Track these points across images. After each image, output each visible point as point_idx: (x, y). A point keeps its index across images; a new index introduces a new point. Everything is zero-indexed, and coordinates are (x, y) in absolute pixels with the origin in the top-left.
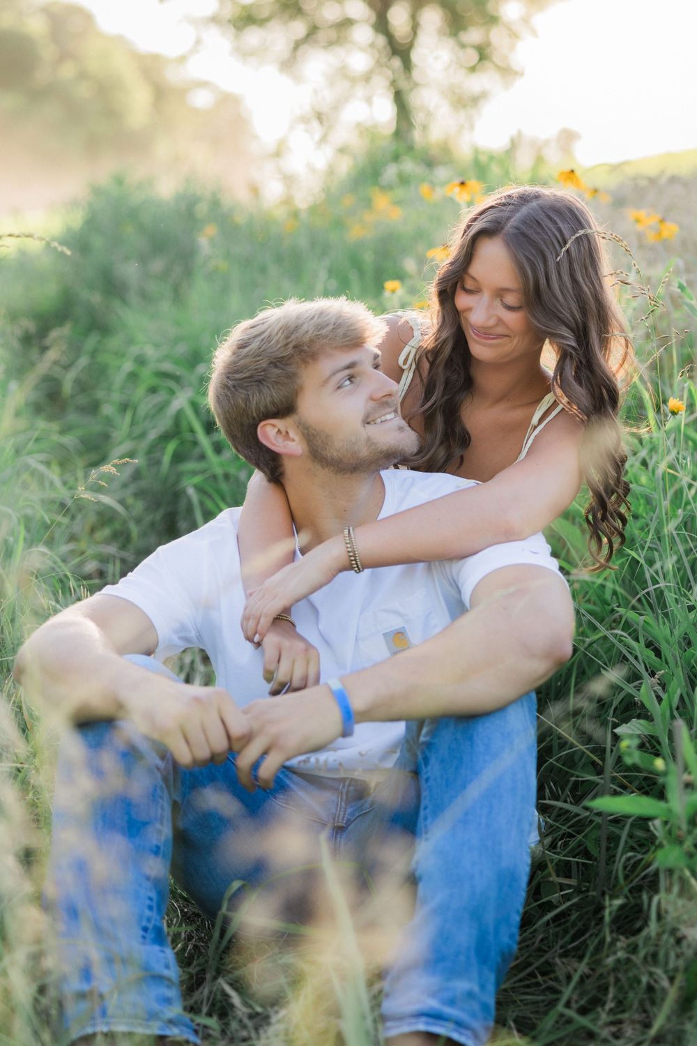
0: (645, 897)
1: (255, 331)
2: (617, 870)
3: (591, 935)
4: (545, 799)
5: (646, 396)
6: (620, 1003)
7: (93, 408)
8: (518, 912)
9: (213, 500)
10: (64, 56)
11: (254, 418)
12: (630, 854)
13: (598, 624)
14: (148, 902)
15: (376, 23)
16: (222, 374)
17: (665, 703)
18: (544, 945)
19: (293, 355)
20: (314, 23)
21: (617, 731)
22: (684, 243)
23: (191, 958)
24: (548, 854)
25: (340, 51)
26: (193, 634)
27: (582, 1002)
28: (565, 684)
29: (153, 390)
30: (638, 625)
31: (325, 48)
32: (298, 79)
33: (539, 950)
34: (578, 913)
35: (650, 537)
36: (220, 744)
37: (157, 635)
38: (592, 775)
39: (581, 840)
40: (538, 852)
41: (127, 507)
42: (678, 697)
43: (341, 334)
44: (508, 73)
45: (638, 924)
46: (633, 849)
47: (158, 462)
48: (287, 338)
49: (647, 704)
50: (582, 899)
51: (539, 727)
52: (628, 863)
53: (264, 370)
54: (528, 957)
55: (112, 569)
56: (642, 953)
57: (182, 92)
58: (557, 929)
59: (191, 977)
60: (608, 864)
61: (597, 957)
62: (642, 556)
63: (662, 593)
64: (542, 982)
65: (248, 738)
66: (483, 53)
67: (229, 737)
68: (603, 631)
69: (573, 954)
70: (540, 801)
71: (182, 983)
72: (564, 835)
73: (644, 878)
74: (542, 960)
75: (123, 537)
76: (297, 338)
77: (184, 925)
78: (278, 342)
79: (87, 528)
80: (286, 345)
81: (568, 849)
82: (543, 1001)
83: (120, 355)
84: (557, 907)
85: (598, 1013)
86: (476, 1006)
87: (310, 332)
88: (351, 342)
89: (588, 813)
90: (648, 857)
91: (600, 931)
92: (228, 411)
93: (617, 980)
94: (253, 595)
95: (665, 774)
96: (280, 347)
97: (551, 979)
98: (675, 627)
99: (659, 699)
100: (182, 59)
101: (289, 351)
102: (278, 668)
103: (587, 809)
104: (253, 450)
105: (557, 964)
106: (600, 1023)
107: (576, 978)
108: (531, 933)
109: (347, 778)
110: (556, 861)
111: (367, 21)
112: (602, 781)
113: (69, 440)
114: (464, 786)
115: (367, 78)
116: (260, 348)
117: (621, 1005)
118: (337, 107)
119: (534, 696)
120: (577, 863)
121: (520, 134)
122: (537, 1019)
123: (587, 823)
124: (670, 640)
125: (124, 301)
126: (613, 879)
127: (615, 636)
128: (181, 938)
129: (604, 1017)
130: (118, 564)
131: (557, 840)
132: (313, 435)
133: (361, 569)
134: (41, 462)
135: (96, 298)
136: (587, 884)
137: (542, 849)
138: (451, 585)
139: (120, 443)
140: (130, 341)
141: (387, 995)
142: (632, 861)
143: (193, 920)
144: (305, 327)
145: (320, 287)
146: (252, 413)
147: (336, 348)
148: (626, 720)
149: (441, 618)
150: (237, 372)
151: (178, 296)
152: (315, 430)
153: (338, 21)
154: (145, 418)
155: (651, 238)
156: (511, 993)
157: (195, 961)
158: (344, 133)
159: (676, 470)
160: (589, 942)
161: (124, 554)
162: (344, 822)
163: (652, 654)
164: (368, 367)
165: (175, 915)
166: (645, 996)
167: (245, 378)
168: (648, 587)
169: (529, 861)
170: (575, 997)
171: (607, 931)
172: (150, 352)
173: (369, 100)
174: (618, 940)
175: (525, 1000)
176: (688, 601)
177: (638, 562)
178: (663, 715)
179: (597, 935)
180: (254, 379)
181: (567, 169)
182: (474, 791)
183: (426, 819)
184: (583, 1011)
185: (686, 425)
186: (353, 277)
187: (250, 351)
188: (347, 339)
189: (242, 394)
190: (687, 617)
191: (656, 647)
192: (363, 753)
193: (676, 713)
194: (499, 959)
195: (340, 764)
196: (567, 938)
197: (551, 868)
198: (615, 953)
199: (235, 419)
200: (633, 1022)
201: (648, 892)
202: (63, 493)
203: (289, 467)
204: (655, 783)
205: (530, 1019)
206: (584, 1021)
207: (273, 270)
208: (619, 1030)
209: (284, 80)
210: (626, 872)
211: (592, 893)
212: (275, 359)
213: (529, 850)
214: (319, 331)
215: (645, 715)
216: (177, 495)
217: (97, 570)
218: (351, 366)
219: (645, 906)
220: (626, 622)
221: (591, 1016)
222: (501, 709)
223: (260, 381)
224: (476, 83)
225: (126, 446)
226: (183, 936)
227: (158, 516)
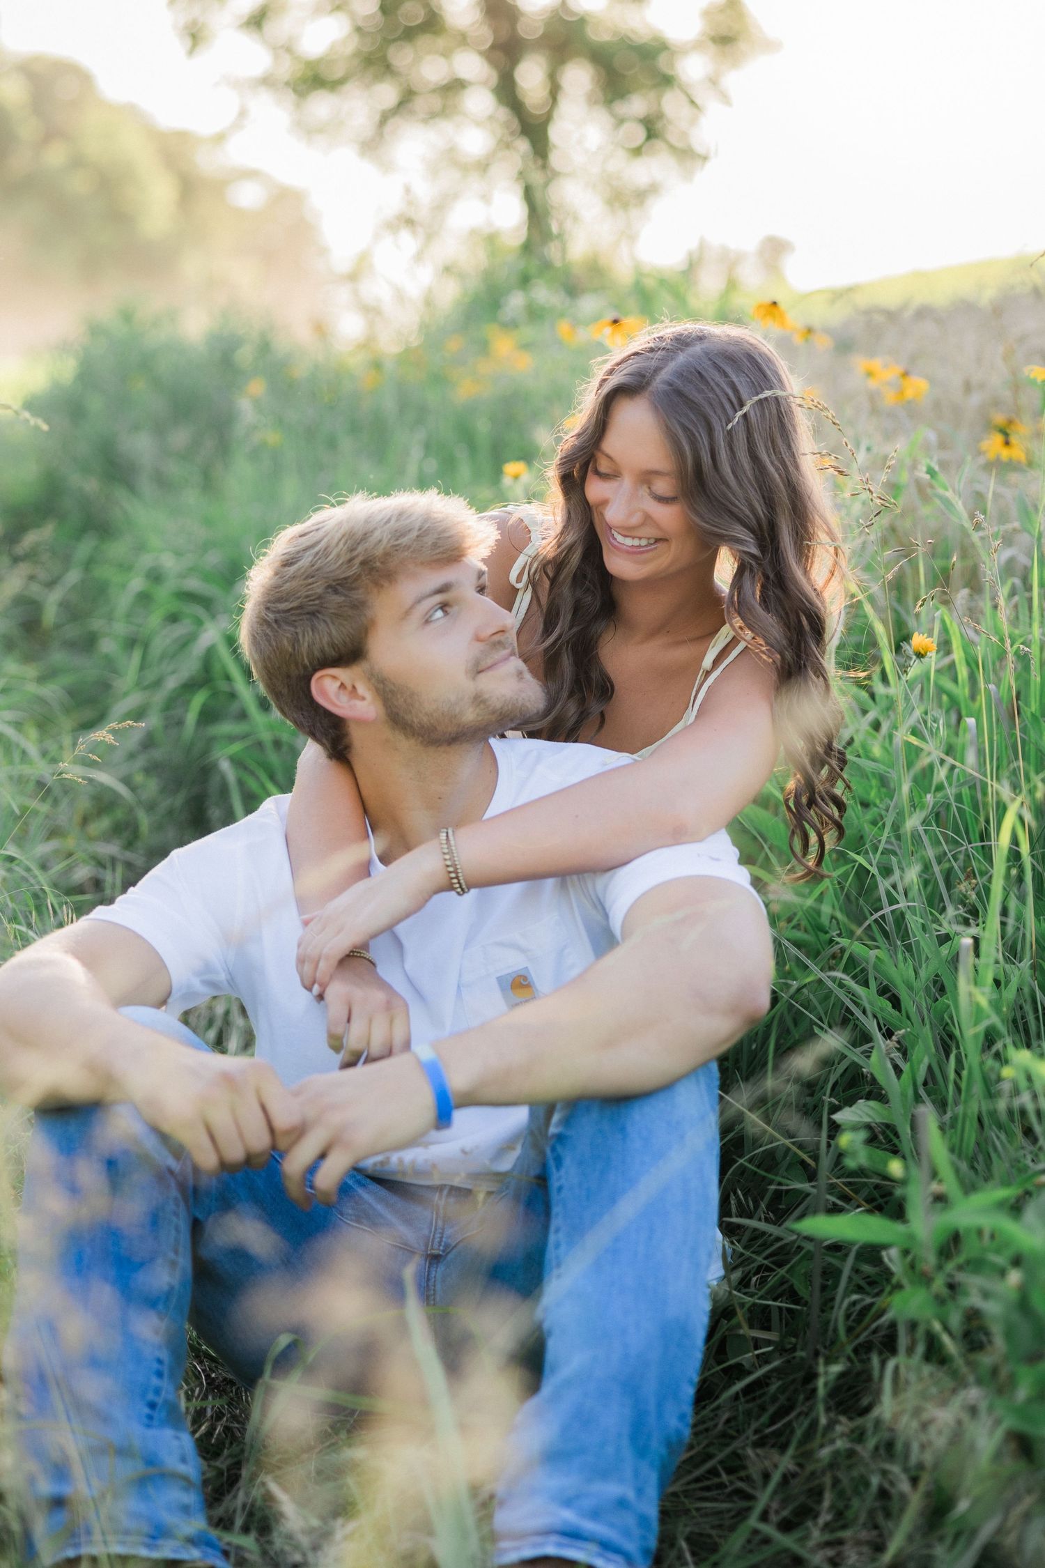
0: (875, 1360)
1: (305, 542)
2: (836, 1320)
3: (800, 1414)
4: (731, 1216)
5: (879, 629)
6: (839, 1514)
7: (88, 643)
8: (690, 1381)
9: (257, 778)
10: (51, 134)
11: (305, 667)
12: (855, 1297)
13: (808, 962)
14: (156, 1366)
15: (498, 86)
16: (260, 604)
17: (904, 1076)
18: (731, 1428)
19: (360, 576)
20: (408, 85)
21: (837, 1117)
22: (937, 405)
23: (220, 1446)
24: (736, 1296)
25: (446, 126)
26: (222, 977)
27: (785, 1513)
28: (762, 1048)
29: (173, 618)
30: (867, 963)
31: (425, 121)
32: (387, 167)
33: (724, 1435)
34: (780, 1383)
35: (886, 834)
36: (259, 1140)
37: (170, 980)
38: (801, 1183)
39: (783, 1277)
40: (721, 1293)
41: (133, 789)
42: (926, 1068)
43: (430, 543)
44: (688, 156)
45: (865, 1402)
46: (859, 1289)
47: (180, 723)
48: (352, 550)
49: (881, 1079)
50: (788, 1361)
51: (722, 1113)
52: (852, 1309)
53: (319, 597)
54: (708, 1446)
55: (111, 878)
56: (871, 1443)
57: (219, 186)
58: (750, 1405)
59: (220, 1473)
60: (823, 1311)
61: (808, 1447)
62: (874, 863)
63: (902, 915)
64: (728, 1484)
65: (299, 1132)
66: (652, 128)
67: (272, 1130)
68: (816, 973)
69: (773, 1441)
70: (725, 1219)
71: (205, 1483)
72: (760, 1267)
73: (875, 1332)
74: (728, 1450)
75: (126, 831)
76: (366, 550)
77: (210, 1398)
78: (338, 556)
79: (77, 819)
80: (350, 560)
81: (766, 1288)
82: (729, 1511)
83: (126, 567)
84: (749, 1373)
85: (807, 1529)
86: (630, 1520)
87: (385, 541)
88: (445, 555)
89: (795, 1237)
90: (880, 1302)
91: (811, 1409)
92: (269, 658)
93: (836, 1482)
94: (312, 924)
95: (904, 1182)
96: (342, 564)
97: (741, 1479)
98: (921, 967)
99: (898, 1071)
100: (220, 138)
101: (355, 569)
102: (348, 1030)
103: (793, 1232)
104: (305, 713)
105: (748, 1457)
106: (811, 1543)
107: (776, 1478)
108: (713, 1410)
109: (445, 1185)
110: (747, 1306)
111: (485, 83)
112: (814, 1191)
113: (52, 691)
114: (613, 1200)
115: (483, 166)
116: (313, 566)
117: (841, 1518)
118: (441, 206)
119: (714, 1067)
120: (780, 1308)
121: (702, 246)
122: (720, 1537)
123: (794, 1249)
124: (915, 984)
125: (132, 488)
126: (830, 1333)
127: (834, 979)
128: (205, 1416)
129: (816, 1535)
130: (120, 870)
131: (751, 1275)
132: (392, 692)
133: (466, 890)
134: (9, 723)
135: (91, 485)
136: (793, 1340)
137: (728, 1289)
138: (595, 907)
139: (126, 694)
140: (141, 548)
141: (502, 1503)
142: (858, 1307)
143: (224, 1391)
144: (377, 534)
145: (412, 470)
146: (303, 660)
147: (422, 563)
148: (850, 1102)
149: (579, 954)
150: (280, 600)
151: (209, 484)
152: (394, 684)
153: (445, 82)
154: (162, 658)
155: (889, 399)
156: (683, 1499)
157: (226, 1450)
158: (451, 247)
159: (923, 738)
160: (795, 1425)
161: (129, 855)
162: (441, 1248)
163: (888, 1005)
164: (468, 590)
165: (197, 1383)
166: (877, 1504)
167: (292, 609)
168: (882, 909)
169: (707, 1306)
170: (775, 1505)
171: (821, 1408)
172: (169, 563)
173: (486, 198)
174: (837, 1422)
175: (702, 1508)
176: (938, 928)
177: (868, 872)
178: (904, 1095)
179: (807, 1414)
180: (306, 611)
181: (768, 299)
182: (627, 1209)
183: (557, 1246)
184: (786, 1526)
185: (938, 671)
186: (461, 454)
187: (299, 570)
188: (438, 551)
189: (286, 633)
190: (938, 953)
191: (894, 995)
192: (467, 1149)
193: (922, 1091)
194: (664, 1451)
195: (434, 1166)
196: (765, 1418)
197: (741, 1316)
198: (833, 1441)
199: (279, 668)
200: (858, 1543)
201: (880, 1353)
202: (40, 769)
203: (358, 736)
204: (890, 1194)
205: (709, 1536)
206: (786, 1541)
207: (346, 444)
208: (839, 1554)
209: (366, 168)
210: (850, 1323)
211: (800, 1354)
212: (334, 581)
213: (708, 1291)
214: (397, 540)
215: (876, 1093)
216: (207, 771)
217: (91, 879)
218: (443, 589)
219: (876, 1373)
220: (851, 957)
221: (797, 1534)
222: (665, 1088)
223: (313, 614)
224: (641, 172)
225: (133, 700)
226: (209, 1413)
227: (179, 800)
